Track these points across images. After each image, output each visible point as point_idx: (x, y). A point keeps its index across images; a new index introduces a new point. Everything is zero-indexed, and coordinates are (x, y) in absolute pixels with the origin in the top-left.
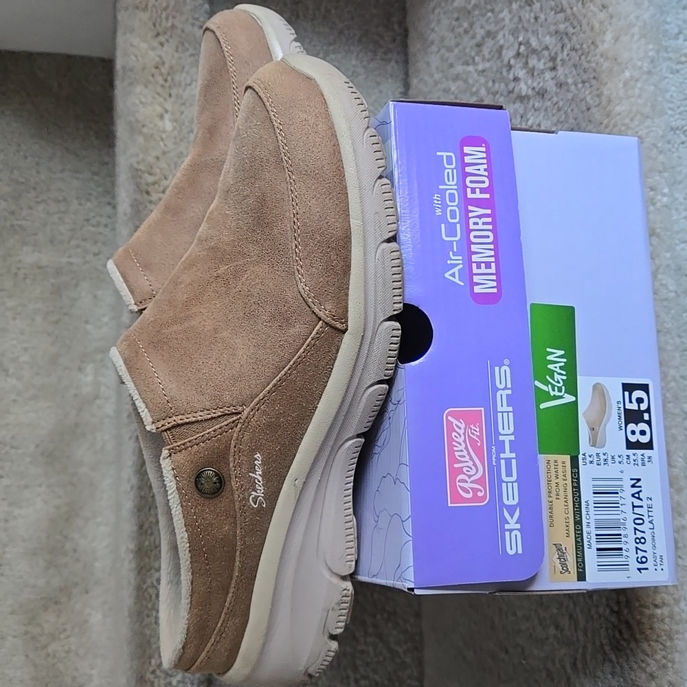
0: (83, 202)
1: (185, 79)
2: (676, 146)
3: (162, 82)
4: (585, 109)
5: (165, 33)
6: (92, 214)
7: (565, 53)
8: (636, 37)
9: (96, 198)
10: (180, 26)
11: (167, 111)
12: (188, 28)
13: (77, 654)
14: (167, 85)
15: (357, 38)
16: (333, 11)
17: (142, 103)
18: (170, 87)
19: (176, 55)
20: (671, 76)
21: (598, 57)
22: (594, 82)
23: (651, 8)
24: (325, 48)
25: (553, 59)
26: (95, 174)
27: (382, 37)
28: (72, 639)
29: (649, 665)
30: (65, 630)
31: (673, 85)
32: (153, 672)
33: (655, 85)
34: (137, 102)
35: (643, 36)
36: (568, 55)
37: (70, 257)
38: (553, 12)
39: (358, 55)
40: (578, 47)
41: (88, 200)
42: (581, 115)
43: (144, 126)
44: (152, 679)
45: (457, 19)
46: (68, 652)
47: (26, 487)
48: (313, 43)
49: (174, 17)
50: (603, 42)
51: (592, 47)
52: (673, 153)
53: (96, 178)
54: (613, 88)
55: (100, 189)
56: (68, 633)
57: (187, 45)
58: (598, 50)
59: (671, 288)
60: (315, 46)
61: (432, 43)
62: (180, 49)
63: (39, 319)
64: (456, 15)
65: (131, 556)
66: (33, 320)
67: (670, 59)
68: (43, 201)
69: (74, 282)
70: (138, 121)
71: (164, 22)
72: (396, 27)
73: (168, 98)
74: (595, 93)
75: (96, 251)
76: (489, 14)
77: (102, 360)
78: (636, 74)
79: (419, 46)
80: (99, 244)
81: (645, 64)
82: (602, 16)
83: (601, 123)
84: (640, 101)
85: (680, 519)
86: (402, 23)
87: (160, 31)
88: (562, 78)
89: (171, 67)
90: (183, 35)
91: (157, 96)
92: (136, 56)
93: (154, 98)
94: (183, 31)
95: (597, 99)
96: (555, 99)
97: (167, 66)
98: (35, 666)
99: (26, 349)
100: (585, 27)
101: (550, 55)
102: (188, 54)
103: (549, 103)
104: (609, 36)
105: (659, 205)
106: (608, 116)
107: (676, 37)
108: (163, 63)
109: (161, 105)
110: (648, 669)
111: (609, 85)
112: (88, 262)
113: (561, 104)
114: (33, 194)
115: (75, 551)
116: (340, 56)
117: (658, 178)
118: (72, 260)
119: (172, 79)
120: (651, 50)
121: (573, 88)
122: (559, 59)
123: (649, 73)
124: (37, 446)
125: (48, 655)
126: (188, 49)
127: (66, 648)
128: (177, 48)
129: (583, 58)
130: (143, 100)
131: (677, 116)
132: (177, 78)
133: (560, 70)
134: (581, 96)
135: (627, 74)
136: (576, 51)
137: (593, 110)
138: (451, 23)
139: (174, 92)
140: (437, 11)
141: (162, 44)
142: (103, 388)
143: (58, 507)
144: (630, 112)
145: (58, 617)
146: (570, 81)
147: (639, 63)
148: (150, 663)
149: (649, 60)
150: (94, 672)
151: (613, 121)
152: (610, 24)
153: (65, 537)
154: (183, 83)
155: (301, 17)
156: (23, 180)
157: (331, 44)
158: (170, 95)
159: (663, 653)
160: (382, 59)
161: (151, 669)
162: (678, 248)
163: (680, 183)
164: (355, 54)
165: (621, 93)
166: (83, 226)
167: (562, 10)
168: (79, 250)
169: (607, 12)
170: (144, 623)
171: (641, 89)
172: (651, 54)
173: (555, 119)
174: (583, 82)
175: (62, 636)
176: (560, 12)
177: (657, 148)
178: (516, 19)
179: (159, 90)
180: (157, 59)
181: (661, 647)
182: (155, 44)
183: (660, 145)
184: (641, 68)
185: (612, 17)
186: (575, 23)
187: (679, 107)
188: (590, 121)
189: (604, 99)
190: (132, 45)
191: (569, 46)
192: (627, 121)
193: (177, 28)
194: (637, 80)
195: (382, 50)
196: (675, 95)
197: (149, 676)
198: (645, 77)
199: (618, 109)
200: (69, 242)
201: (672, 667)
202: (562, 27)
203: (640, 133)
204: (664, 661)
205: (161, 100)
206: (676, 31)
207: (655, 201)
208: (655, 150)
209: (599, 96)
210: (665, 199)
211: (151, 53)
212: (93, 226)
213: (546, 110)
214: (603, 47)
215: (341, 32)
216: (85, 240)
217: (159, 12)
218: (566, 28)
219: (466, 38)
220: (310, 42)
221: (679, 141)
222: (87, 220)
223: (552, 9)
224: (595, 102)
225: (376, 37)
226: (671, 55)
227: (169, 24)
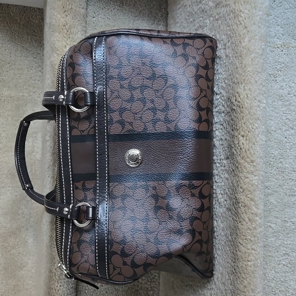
0: (29, 70)
1: (76, 31)
2: (270, 81)
3: (66, 32)
4: (235, 68)
5: (68, 11)
6: (33, 75)
7: (229, 44)
8: (257, 40)
9: (35, 68)
10: (74, 8)
11: (68, 44)
12: (78, 9)
13: (23, 254)
14: (68, 33)
15: (147, 14)
16: (138, 3)
17: (57, 40)
18: (69, 34)
19: (72, 21)
20: (270, 53)
21: (241, 48)
22: (240, 58)
23: (264, 28)
24: (133, 18)
25: (225, 45)
26: (34, 58)
27: (157, 15)
28: (21, 248)
29: (244, 282)
30: (18, 245)
31: (271, 57)
32: (55, 269)
33: (264, 60)
34: (56, 40)
35: (260, 40)
36: (230, 45)
37: (23, 93)
38: (226, 26)
39: (147, 22)
40: (234, 42)
41: (31, 69)
42: (234, 70)
43: (58, 50)
44: (55, 272)
45: (188, 16)
46: (20, 253)
47: (3, 187)
48: (129, 16)
49: (72, 4)
50: (244, 42)
51: (240, 43)
52: (269, 84)
53: (35, 60)
54: (247, 61)
55: (36, 65)
56: (19, 246)
57: (76, 16)
58: (241, 45)
59: (264, 140)
60: (130, 17)
61: (178, 23)
62: (74, 18)
63: (10, 119)
64: (188, 14)
65: (48, 223)
66: (7, 119)
67: (271, 46)
68: (13, 69)
69: (25, 104)
70: (56, 48)
71: (68, 7)
72: (163, 10)
73: (68, 39)
74: (240, 62)
75: (34, 91)
76: (201, 19)
77: (36, 137)
78: (256, 56)
79: (172, 21)
80: (35, 88)
81: (260, 51)
82: (245, 31)
83: (241, 75)
84: (257, 67)
85: (260, 228)
86: (166, 9)
87: (66, 10)
88: (228, 54)
89: (70, 26)
90: (76, 12)
91: (64, 38)
92: (56, 20)
93: (63, 39)
94: (75, 10)
95: (240, 65)
96: (225, 61)
97: (68, 25)
98: (6, 258)
99: (4, 131)
100: (237, 35)
101: (224, 43)
102: (77, 20)
103: (222, 62)
104: (247, 40)
105: (261, 108)
106: (244, 72)
107: (274, 37)
108: (67, 24)
109: (65, 42)
110: (244, 284)
111: (246, 59)
112: (31, 96)
113: (227, 63)
114: (8, 66)
115: (23, 214)
116: (140, 22)
117: (261, 97)
118: (24, 94)
119: (70, 31)
120: (263, 45)
121: (231, 58)
122: (227, 45)
123: (262, 55)
124: (8, 171)
125: (11, 254)
126: (77, 18)
127: (18, 252)
128: (73, 17)
129: (236, 47)
130: (58, 39)
131: (272, 70)
132: (72, 31)
133: (227, 51)
134: (234, 62)
135: (253, 55)
136: (234, 44)
137: (239, 69)
138: (186, 17)
139: (71, 36)
140: (180, 10)
141: (67, 16)
142: (36, 148)
143: (16, 196)
144: (253, 71)
145: (15, 239)
146: (230, 55)
147: (258, 51)
148: (54, 266)
149: (262, 49)
150: (29, 261)
151: (246, 74)
152: (248, 34)
153: (19, 208)
154: (75, 33)
155: (125, 5)
156: (4, 59)
157: (136, 17)
158: (69, 38)
159: (250, 278)
160: (157, 24)
161: (55, 268)
162: (268, 122)
163: (271, 96)
164: (146, 21)
165: (250, 63)
166: (29, 80)
167: (229, 26)
168: (27, 90)
169: (247, 30)
170: (53, 250)
171: (258, 62)
172: (263, 47)
173: (224, 69)
174: (236, 57)
175: (17, 247)
176: (228, 27)
177: (262, 85)
178: (211, 24)
179: (65, 35)
180: (64, 22)
181: (249, 276)
182: (64, 16)
183: (263, 84)
184: (258, 53)
185: (248, 32)
186: (234, 33)
187: (273, 66)
188: (237, 73)
189: (243, 65)
190: (54, 15)
191: (231, 41)
192: (252, 74)
193: (73, 9)
194: (257, 58)
195: (157, 20)
196: (271, 61)
197: (54, 271)
198: (260, 56)
199: (249, 69)
200: (23, 87)
201: (253, 284)
202: (229, 33)
203: (256, 79)
204: (250, 281)
205: (66, 39)
206: (274, 35)
207: (260, 106)
208: (262, 86)
209: (241, 63)
210: (264, 105)
211: (62, 19)
212: (33, 80)
213: (221, 64)
214: (244, 44)
215: (140, 12)
216: (30, 86)
217: (66, 2)
218: (230, 34)
219: (192, 25)
220: (128, 16)
221: (272, 79)
222: (31, 78)
223: (225, 25)
224: (240, 66)
225: (155, 15)
226: (271, 45)
227: (70, 7)
